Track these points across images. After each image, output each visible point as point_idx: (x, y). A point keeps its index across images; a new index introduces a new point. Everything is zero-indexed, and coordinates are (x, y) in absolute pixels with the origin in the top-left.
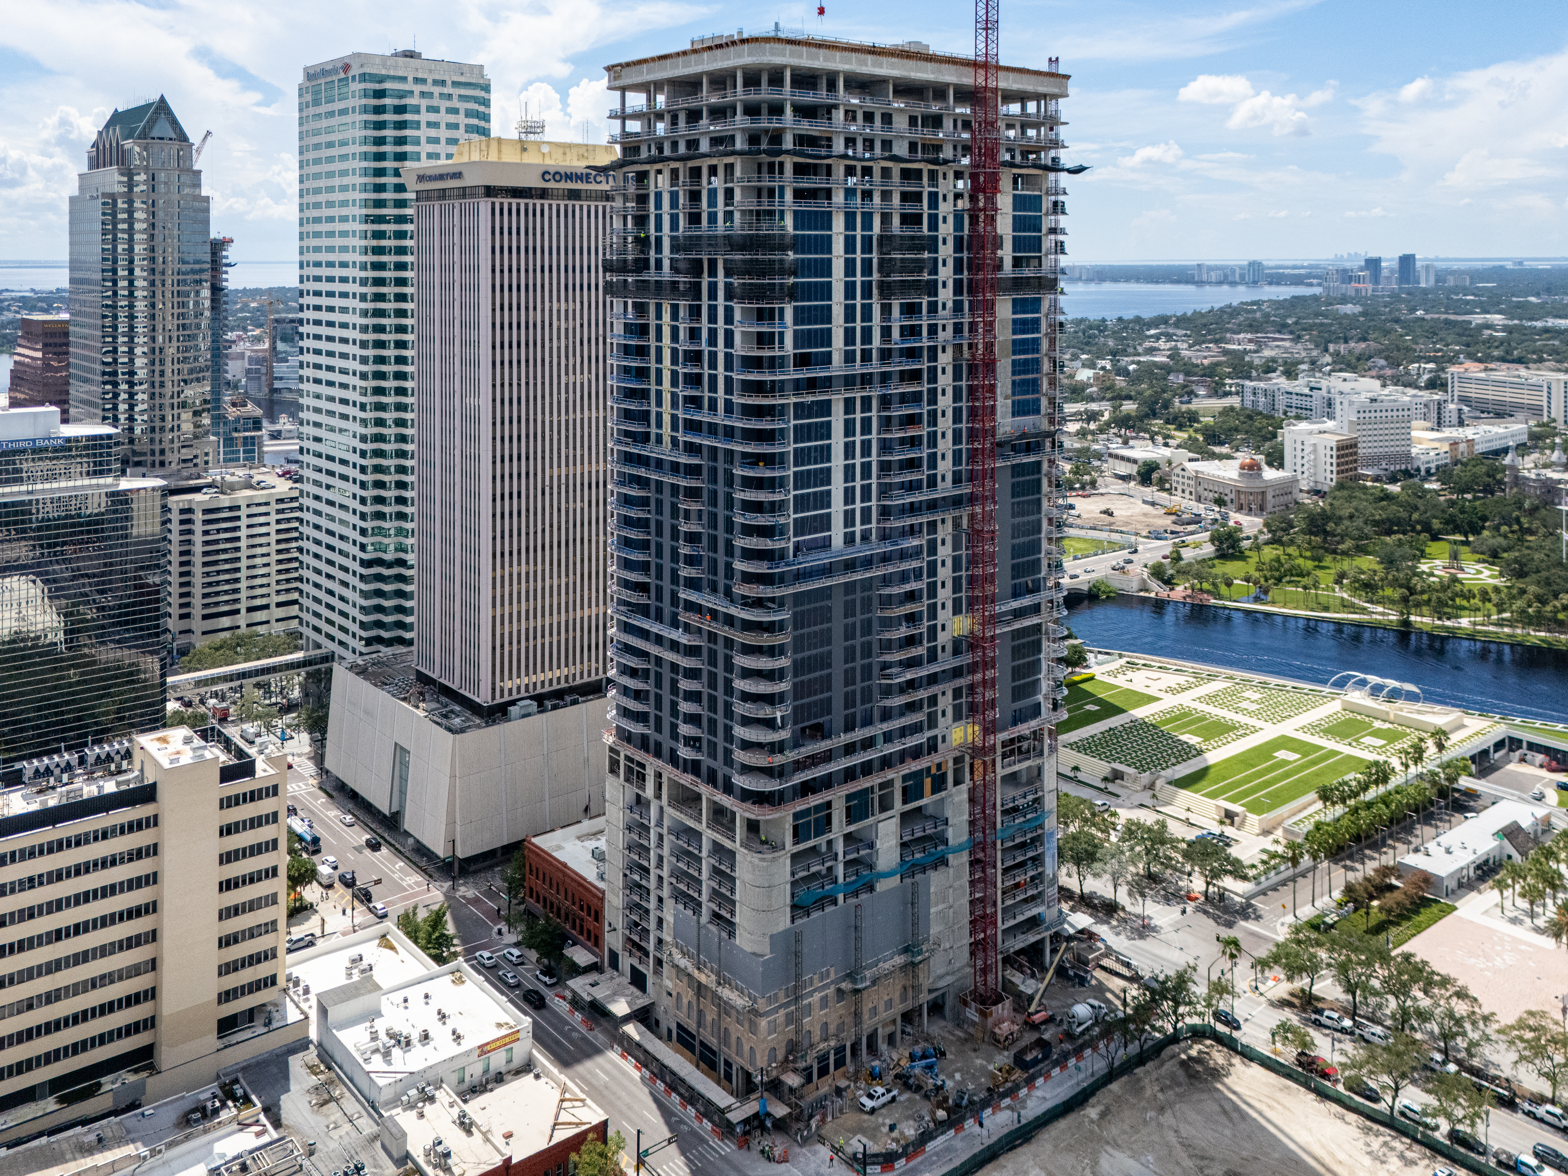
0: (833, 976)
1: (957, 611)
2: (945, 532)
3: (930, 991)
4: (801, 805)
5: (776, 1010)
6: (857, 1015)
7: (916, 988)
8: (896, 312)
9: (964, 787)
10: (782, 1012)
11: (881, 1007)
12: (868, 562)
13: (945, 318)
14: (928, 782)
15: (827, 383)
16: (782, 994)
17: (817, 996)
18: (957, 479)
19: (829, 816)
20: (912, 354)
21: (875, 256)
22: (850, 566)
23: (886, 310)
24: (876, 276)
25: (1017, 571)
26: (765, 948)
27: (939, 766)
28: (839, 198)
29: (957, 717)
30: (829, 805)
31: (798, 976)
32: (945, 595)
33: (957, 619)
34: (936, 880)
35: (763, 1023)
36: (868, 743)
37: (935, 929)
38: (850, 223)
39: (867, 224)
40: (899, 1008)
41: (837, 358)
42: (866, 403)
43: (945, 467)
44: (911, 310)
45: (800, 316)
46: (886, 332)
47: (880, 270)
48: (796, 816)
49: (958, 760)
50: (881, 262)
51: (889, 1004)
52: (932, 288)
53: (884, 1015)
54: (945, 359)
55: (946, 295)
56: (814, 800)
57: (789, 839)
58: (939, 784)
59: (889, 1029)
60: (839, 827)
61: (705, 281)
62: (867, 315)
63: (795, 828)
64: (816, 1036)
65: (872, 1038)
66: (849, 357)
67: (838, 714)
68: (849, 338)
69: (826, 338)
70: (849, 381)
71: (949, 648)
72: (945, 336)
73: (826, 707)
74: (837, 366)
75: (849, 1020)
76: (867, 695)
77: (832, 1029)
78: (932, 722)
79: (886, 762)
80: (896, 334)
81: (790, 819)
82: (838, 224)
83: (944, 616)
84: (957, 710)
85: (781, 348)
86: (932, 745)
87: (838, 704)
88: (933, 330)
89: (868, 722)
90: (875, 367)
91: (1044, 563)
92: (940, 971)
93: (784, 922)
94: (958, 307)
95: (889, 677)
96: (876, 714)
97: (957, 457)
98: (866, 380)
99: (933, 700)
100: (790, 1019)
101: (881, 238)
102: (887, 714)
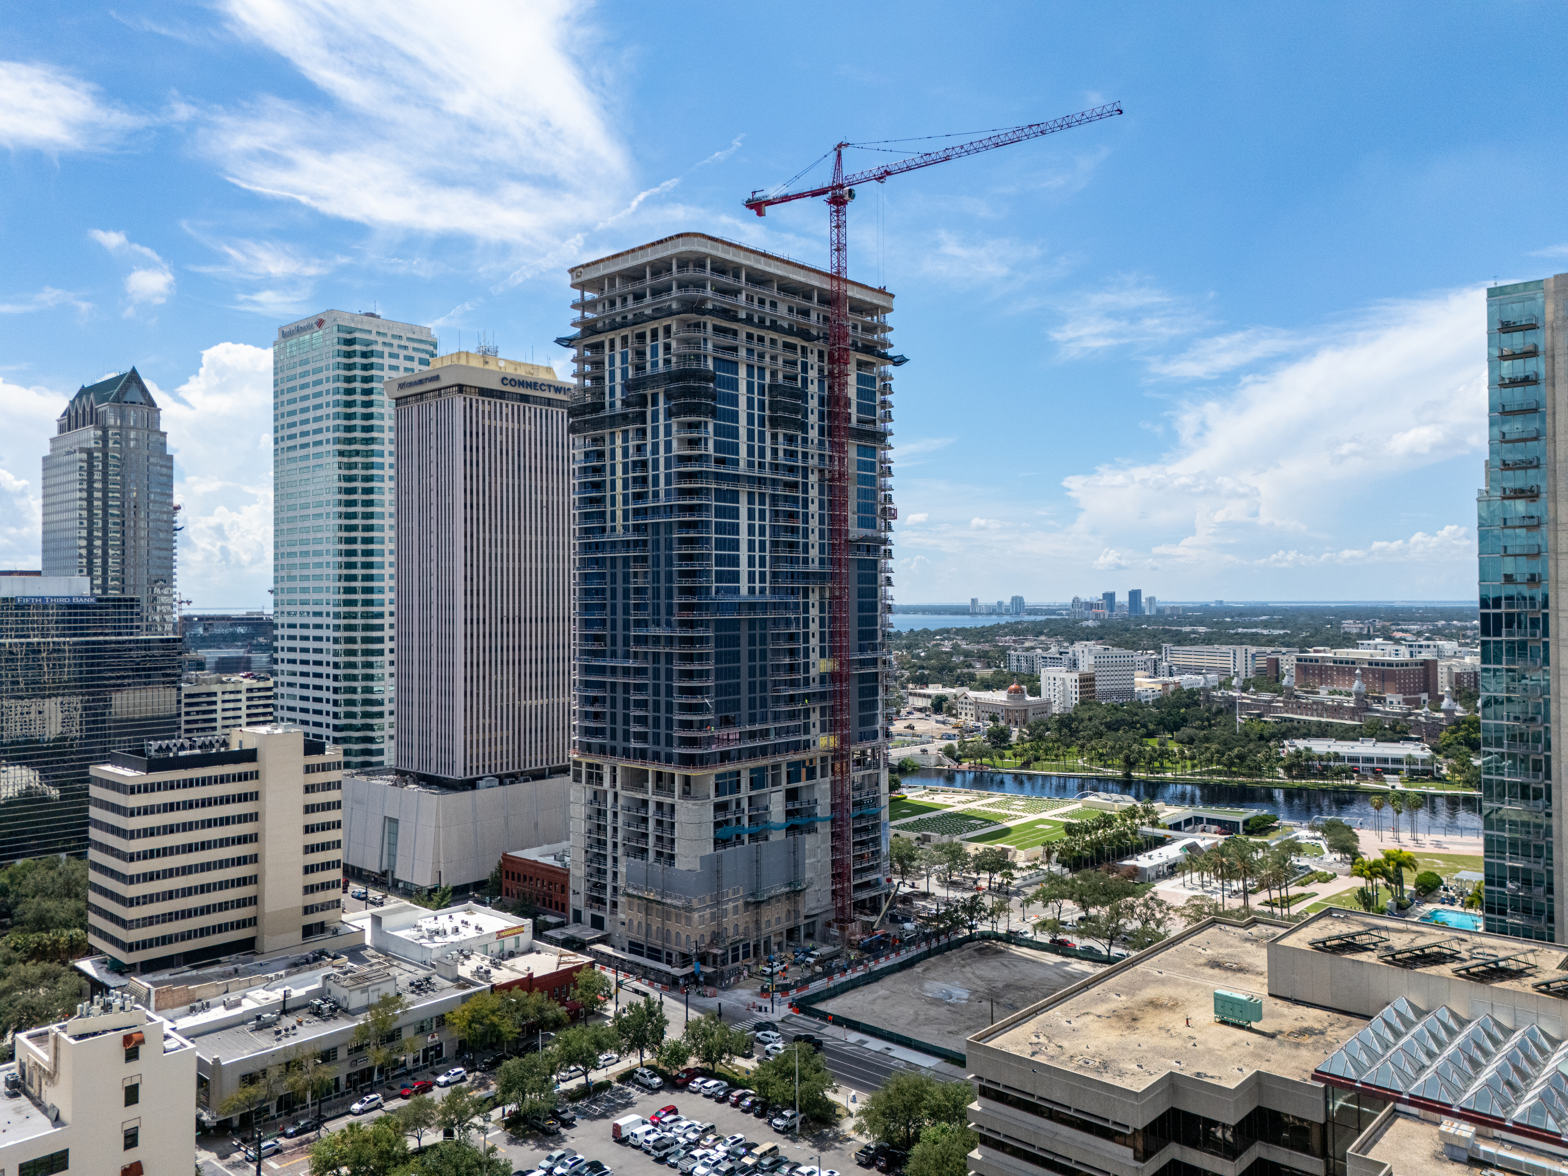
0: (741, 893)
1: (822, 655)
2: (814, 598)
3: (807, 917)
4: (721, 770)
5: (704, 908)
6: (757, 922)
7: (796, 912)
8: (781, 438)
9: (828, 780)
10: (708, 911)
11: (773, 921)
12: (764, 606)
13: (813, 450)
14: (804, 771)
15: (736, 478)
16: (708, 898)
17: (731, 905)
18: (822, 561)
19: (739, 782)
20: (792, 470)
21: (767, 398)
22: (752, 607)
23: (774, 437)
24: (767, 412)
25: (862, 635)
26: (696, 866)
27: (811, 761)
28: (743, 353)
29: (823, 730)
30: (738, 773)
31: (719, 887)
32: (814, 642)
33: (822, 661)
34: (809, 841)
35: (696, 916)
36: (765, 733)
37: (808, 875)
38: (750, 374)
39: (762, 376)
40: (785, 925)
41: (742, 464)
42: (762, 496)
43: (814, 553)
44: (791, 439)
45: (718, 431)
46: (775, 451)
47: (771, 409)
48: (718, 777)
49: (824, 759)
50: (771, 403)
51: (778, 920)
52: (804, 427)
53: (775, 927)
54: (813, 478)
55: (813, 434)
56: (729, 767)
57: (712, 793)
58: (811, 774)
59: (779, 939)
60: (745, 791)
61: (649, 410)
62: (762, 439)
63: (717, 785)
64: (731, 932)
65: (767, 943)
66: (750, 464)
67: (745, 711)
68: (750, 451)
69: (735, 449)
70: (751, 480)
71: (817, 680)
72: (813, 462)
73: (736, 705)
74: (742, 468)
75: (752, 926)
76: (764, 702)
77: (741, 929)
78: (807, 731)
79: (777, 749)
80: (781, 454)
81: (713, 778)
82: (743, 372)
83: (814, 657)
84: (823, 724)
85: (706, 449)
86: (807, 745)
87: (745, 704)
88: (805, 455)
89: (764, 720)
90: (767, 474)
91: (880, 633)
92: (813, 905)
93: (710, 849)
94: (821, 443)
95: (778, 691)
96: (769, 715)
97: (822, 547)
98: (761, 481)
99: (807, 713)
100: (713, 917)
101: (770, 386)
102: (776, 717)
